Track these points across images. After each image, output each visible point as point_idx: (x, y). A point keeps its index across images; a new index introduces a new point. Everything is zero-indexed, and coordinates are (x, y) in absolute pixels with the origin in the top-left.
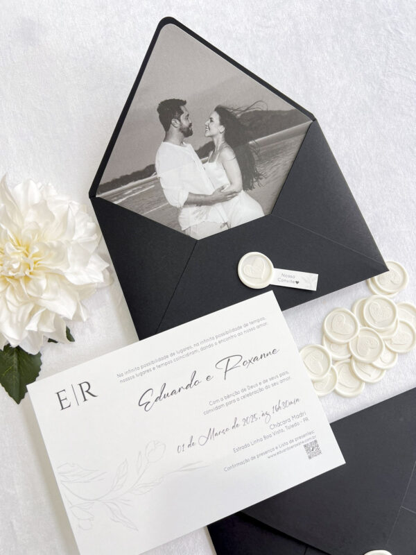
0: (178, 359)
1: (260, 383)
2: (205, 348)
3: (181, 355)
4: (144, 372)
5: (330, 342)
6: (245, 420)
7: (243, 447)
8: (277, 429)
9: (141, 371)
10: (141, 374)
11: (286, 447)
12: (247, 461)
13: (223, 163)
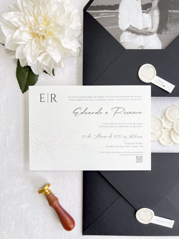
0: (96, 100)
1: (128, 124)
2: (110, 100)
3: (98, 98)
4: (80, 100)
5: (166, 119)
6: (116, 136)
7: (110, 147)
8: (128, 145)
9: (79, 99)
10: (79, 100)
11: (128, 154)
12: (110, 152)
13: (152, 16)
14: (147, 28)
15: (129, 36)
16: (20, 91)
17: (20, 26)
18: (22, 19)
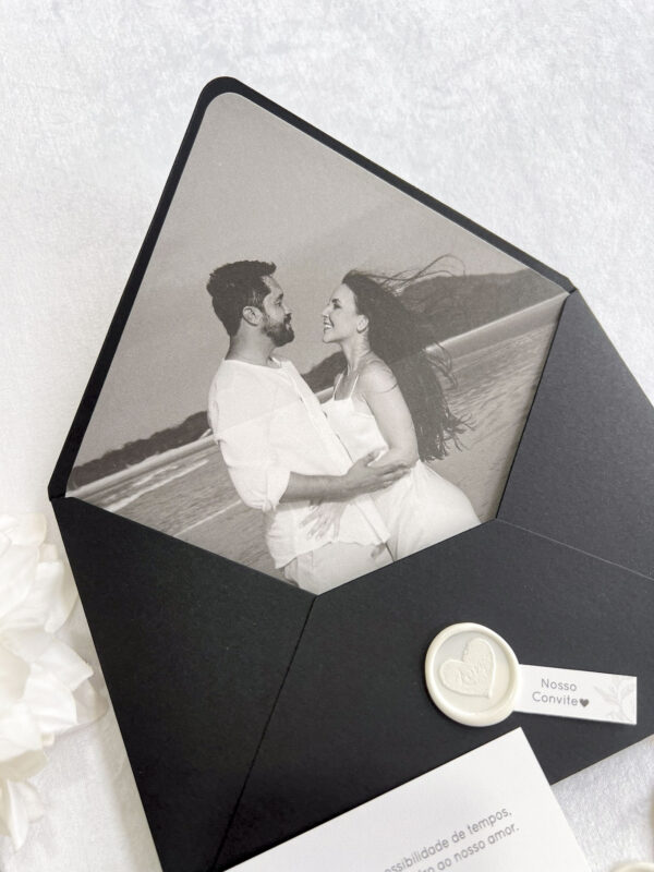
13: (367, 398)
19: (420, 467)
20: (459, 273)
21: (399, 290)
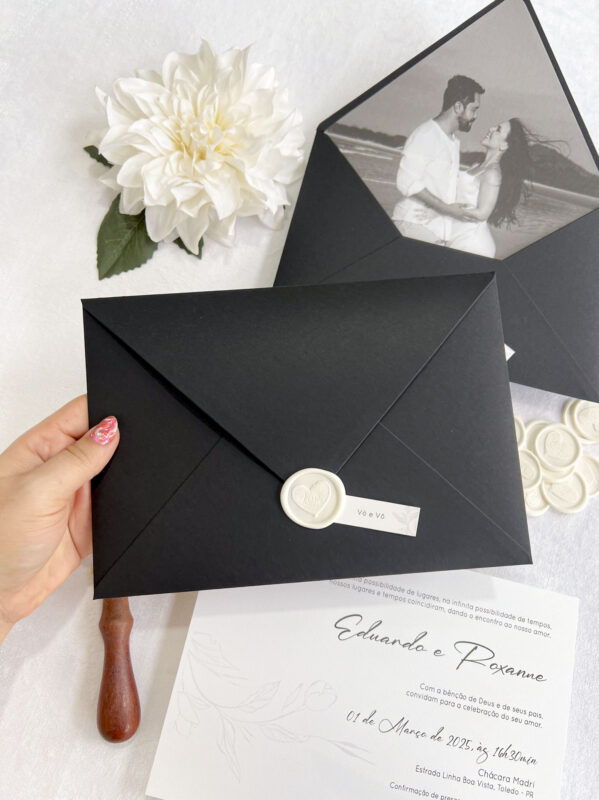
13: (482, 183)
14: (465, 206)
15: (417, 210)
16: (95, 272)
17: (152, 114)
18: (163, 101)
19: (485, 223)
20: (565, 155)
21: (532, 143)
